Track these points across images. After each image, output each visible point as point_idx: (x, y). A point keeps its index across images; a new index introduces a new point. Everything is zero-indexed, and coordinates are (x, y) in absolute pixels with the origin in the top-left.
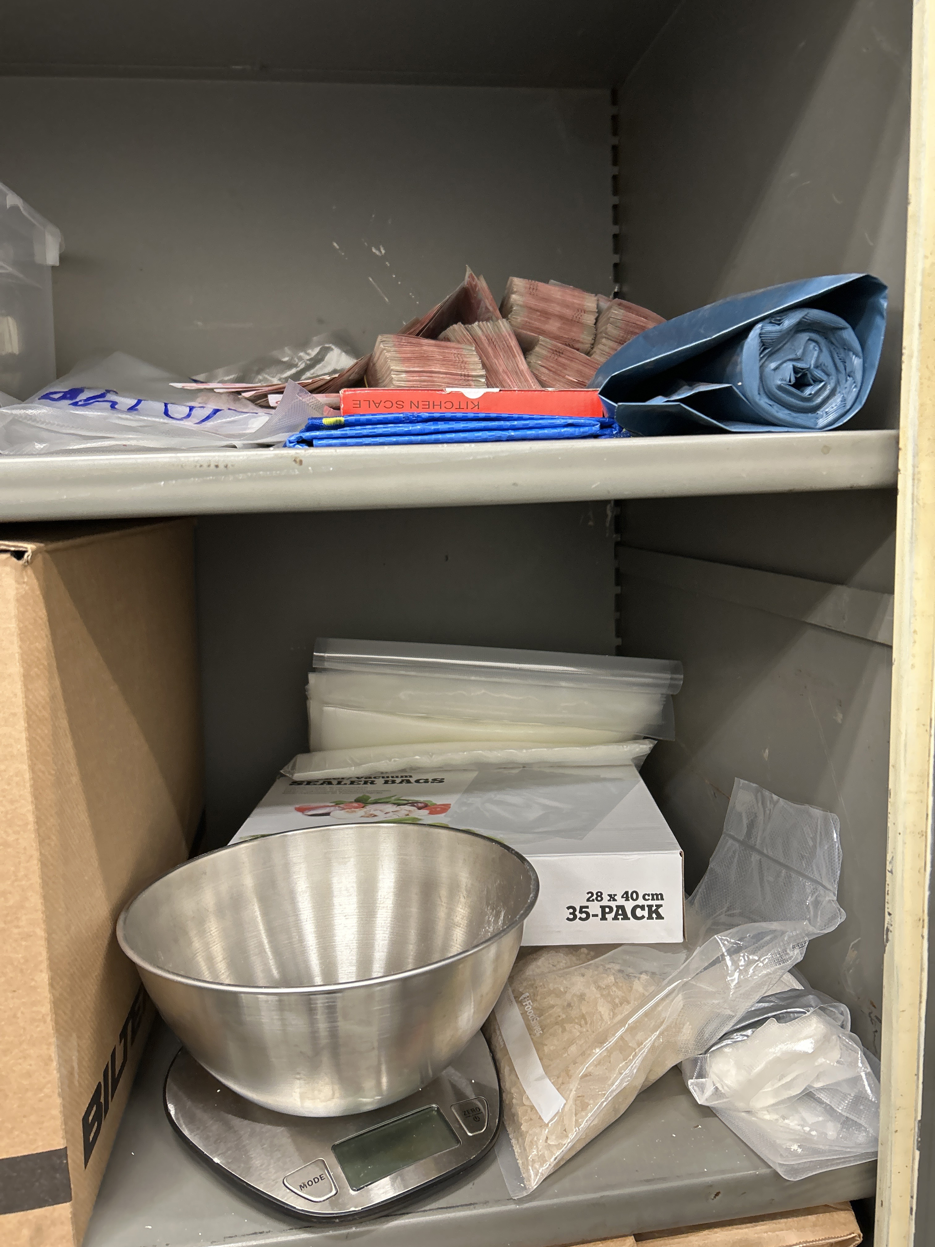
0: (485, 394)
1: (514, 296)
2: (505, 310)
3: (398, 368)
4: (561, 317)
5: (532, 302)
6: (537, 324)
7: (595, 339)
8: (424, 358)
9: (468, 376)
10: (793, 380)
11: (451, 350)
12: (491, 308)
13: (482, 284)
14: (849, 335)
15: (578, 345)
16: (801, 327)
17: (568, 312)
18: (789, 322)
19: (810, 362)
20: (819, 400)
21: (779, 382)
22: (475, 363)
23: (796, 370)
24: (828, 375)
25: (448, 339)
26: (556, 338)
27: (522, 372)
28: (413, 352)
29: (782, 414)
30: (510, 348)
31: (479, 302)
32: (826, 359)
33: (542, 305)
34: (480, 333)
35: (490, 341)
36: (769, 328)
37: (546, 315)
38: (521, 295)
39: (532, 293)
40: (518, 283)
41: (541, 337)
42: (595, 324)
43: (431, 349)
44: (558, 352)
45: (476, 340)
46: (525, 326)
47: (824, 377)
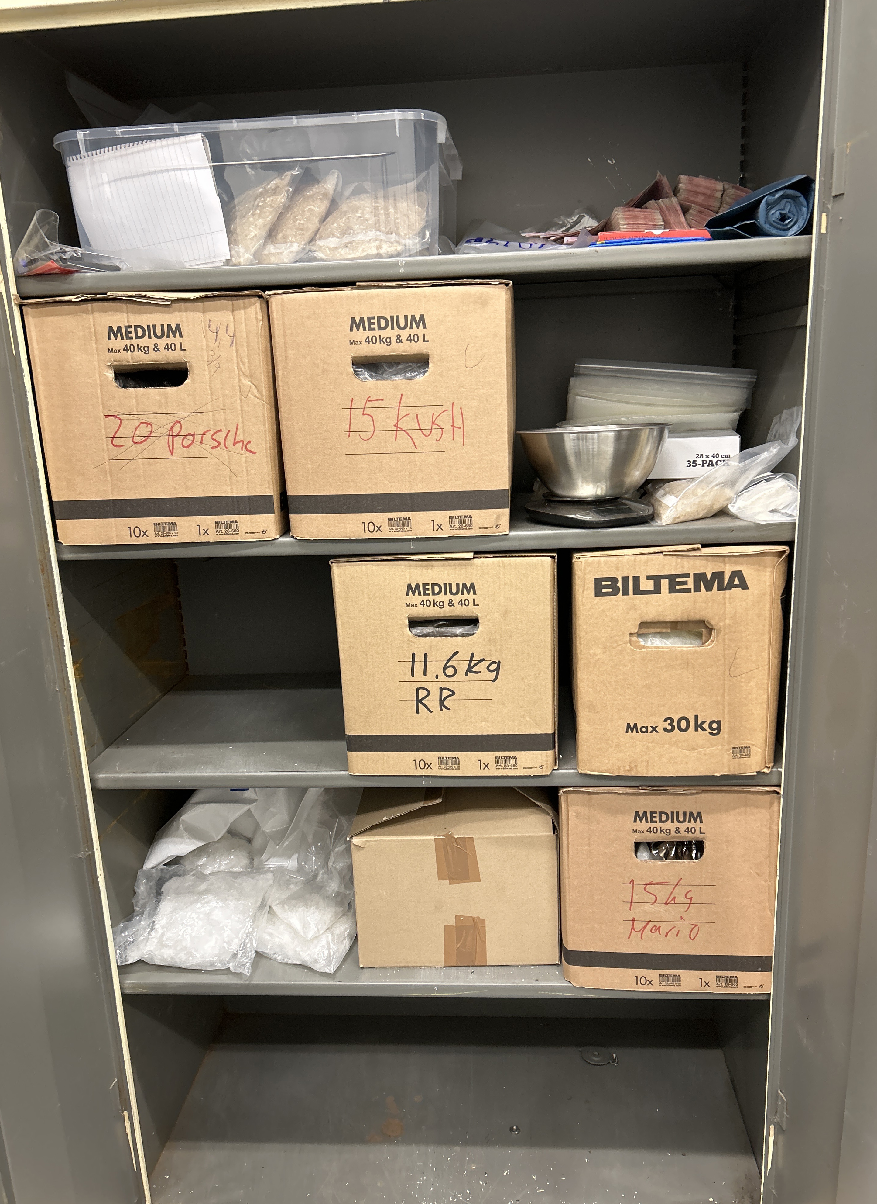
0: (663, 233)
1: (680, 185)
2: (676, 193)
3: (623, 223)
4: (704, 194)
5: (690, 187)
6: (692, 199)
7: (721, 205)
8: (636, 218)
9: (656, 225)
10: (780, 218)
11: (649, 213)
12: (668, 192)
13: (665, 180)
14: (802, 199)
15: (711, 208)
16: (782, 197)
17: (708, 192)
18: (778, 195)
19: (786, 211)
20: (789, 226)
21: (774, 219)
22: (660, 219)
23: (781, 214)
24: (794, 215)
25: (647, 208)
26: (701, 205)
27: (682, 223)
28: (630, 215)
29: (774, 231)
30: (677, 211)
31: (663, 188)
32: (793, 209)
33: (694, 189)
34: (662, 204)
35: (667, 207)
36: (770, 198)
37: (696, 193)
38: (685, 184)
39: (690, 182)
40: (683, 178)
41: (693, 205)
42: (722, 197)
43: (639, 213)
44: (700, 212)
45: (660, 209)
46: (686, 199)
47: (792, 216)
